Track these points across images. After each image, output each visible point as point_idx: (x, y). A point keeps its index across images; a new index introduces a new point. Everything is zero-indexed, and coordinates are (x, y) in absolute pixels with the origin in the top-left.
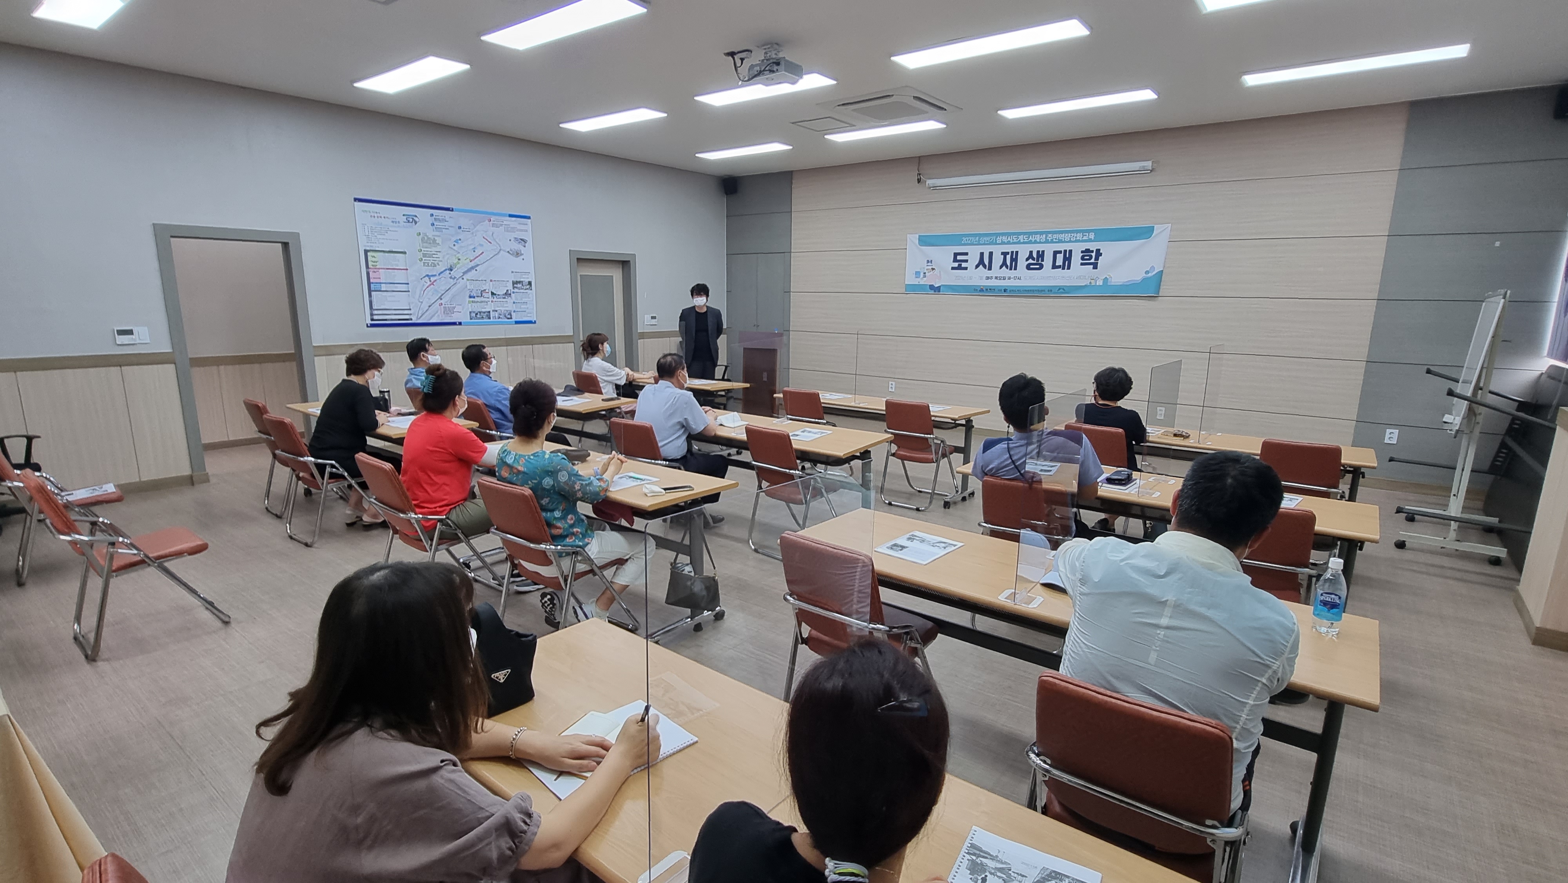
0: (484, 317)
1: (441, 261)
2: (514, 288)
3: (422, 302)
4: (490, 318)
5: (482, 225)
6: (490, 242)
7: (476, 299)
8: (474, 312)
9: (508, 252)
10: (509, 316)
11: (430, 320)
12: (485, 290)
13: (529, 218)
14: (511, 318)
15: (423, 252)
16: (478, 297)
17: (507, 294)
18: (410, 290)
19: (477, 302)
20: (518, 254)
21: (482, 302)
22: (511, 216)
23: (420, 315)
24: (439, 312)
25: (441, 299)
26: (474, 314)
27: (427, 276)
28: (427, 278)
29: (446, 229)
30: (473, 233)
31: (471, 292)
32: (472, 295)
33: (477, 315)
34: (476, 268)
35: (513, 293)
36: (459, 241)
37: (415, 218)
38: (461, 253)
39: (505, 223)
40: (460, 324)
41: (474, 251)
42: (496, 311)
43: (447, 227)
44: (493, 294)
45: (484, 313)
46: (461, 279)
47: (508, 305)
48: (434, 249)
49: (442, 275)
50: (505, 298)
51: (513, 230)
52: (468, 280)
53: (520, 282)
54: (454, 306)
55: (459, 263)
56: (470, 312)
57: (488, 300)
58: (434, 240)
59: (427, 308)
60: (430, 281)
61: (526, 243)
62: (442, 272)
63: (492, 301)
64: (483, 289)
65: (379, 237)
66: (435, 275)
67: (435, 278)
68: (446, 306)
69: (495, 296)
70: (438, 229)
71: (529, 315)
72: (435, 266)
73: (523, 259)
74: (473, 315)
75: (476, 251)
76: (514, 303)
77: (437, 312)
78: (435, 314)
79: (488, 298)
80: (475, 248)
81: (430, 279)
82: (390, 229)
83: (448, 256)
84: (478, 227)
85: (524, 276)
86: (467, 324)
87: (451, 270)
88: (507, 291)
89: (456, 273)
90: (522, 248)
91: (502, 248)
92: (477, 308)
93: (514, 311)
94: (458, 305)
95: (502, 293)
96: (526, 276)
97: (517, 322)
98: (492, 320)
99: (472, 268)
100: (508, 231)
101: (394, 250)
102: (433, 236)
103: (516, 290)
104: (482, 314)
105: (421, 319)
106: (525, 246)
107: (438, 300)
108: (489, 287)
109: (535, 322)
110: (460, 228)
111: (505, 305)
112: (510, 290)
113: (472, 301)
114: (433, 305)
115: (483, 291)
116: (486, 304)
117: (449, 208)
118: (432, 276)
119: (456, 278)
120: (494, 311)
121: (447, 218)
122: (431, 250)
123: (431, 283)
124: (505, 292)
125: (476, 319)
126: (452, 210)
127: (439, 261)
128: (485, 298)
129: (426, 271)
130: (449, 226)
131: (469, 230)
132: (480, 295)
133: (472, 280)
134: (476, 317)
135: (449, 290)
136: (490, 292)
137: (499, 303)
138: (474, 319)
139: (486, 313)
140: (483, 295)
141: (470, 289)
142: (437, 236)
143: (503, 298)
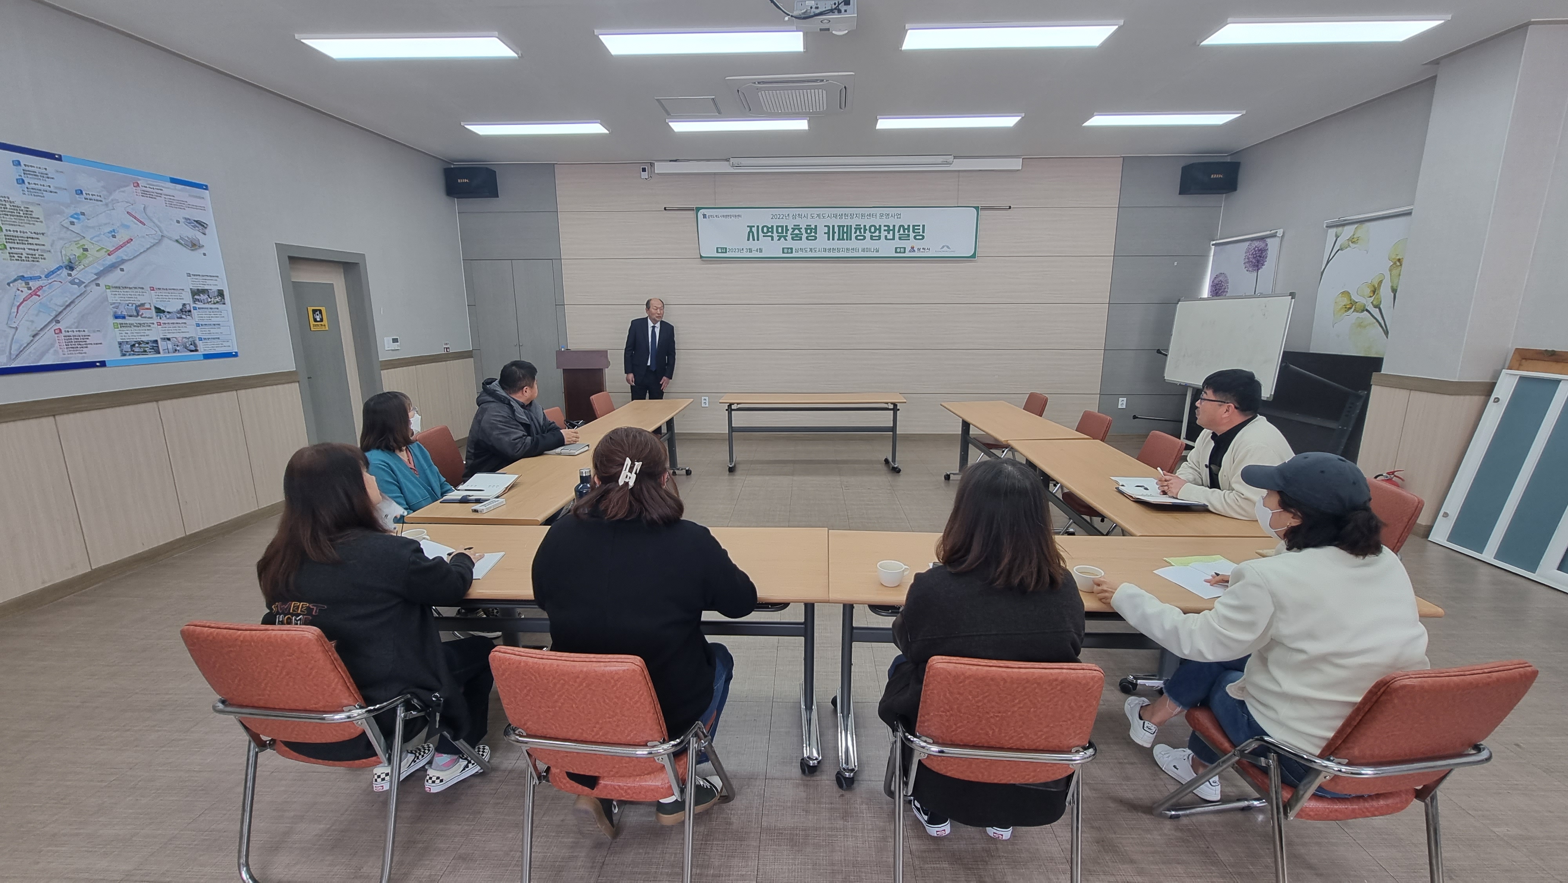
0: (146, 349)
1: (49, 251)
2: (195, 300)
4: (159, 353)
5: (123, 192)
6: (141, 222)
7: (129, 320)
8: (127, 343)
9: (177, 241)
10: (192, 347)
11: (38, 362)
12: (143, 305)
13: (206, 188)
14: (196, 350)
15: (5, 233)
16: (131, 316)
17: (185, 311)
19: (131, 325)
20: (194, 245)
21: (140, 325)
22: (174, 181)
23: (14, 352)
24: (57, 345)
25: (58, 322)
26: (129, 347)
27: (22, 278)
28: (20, 284)
29: (51, 192)
30: (107, 205)
31: (117, 307)
32: (119, 313)
33: (134, 347)
34: (122, 267)
35: (195, 308)
36: (81, 217)
38: (88, 238)
39: (165, 191)
40: (103, 364)
41: (114, 236)
42: (169, 339)
43: (52, 189)
44: (159, 311)
45: (147, 343)
46: (93, 286)
47: (188, 329)
48: (28, 228)
49: (53, 278)
50: (181, 318)
51: (181, 205)
52: (108, 287)
53: (204, 291)
54: (86, 333)
55: (86, 257)
56: (120, 344)
57: (150, 321)
58: (28, 213)
59: (32, 337)
60: (30, 289)
61: (206, 228)
62: (53, 272)
63: (159, 324)
64: (139, 303)
66: (40, 277)
67: (40, 283)
68: (70, 334)
69: (162, 315)
70: (35, 192)
71: (225, 344)
72: (36, 260)
73: (205, 254)
74: (127, 347)
75: (117, 235)
76: (198, 325)
77: (52, 345)
78: (49, 349)
79: (151, 318)
80: (113, 231)
81: (27, 284)
83: (60, 243)
84: (116, 195)
85: (208, 282)
86: (117, 364)
87: (72, 269)
88: (184, 305)
89: (83, 273)
90: (199, 236)
91: (165, 233)
92: (132, 335)
93: (200, 339)
94: (94, 332)
95: (175, 310)
96: (215, 283)
97: (207, 357)
98: (161, 355)
99: (113, 267)
100: (171, 205)
102: (22, 202)
103: (199, 305)
104: (142, 345)
105: (19, 358)
106: (205, 234)
107: (49, 323)
108: (150, 299)
109: (236, 355)
110: (79, 192)
111: (183, 330)
112: (189, 304)
113: (120, 324)
114: (42, 333)
115: (139, 306)
116: (149, 328)
117: (54, 155)
118: (31, 278)
119: (84, 283)
120: (164, 339)
121: (51, 172)
122: (22, 229)
123: (30, 292)
124: (181, 307)
125: (134, 354)
126: (60, 159)
127: (43, 251)
128: (145, 317)
129: (15, 269)
130: (56, 188)
131: (99, 198)
132: (135, 314)
133: (116, 287)
134: (133, 351)
135: (73, 305)
136: (153, 308)
137: (171, 325)
138: (130, 355)
139: (150, 344)
140: (140, 314)
141: (114, 303)
142: (32, 204)
143: (178, 318)
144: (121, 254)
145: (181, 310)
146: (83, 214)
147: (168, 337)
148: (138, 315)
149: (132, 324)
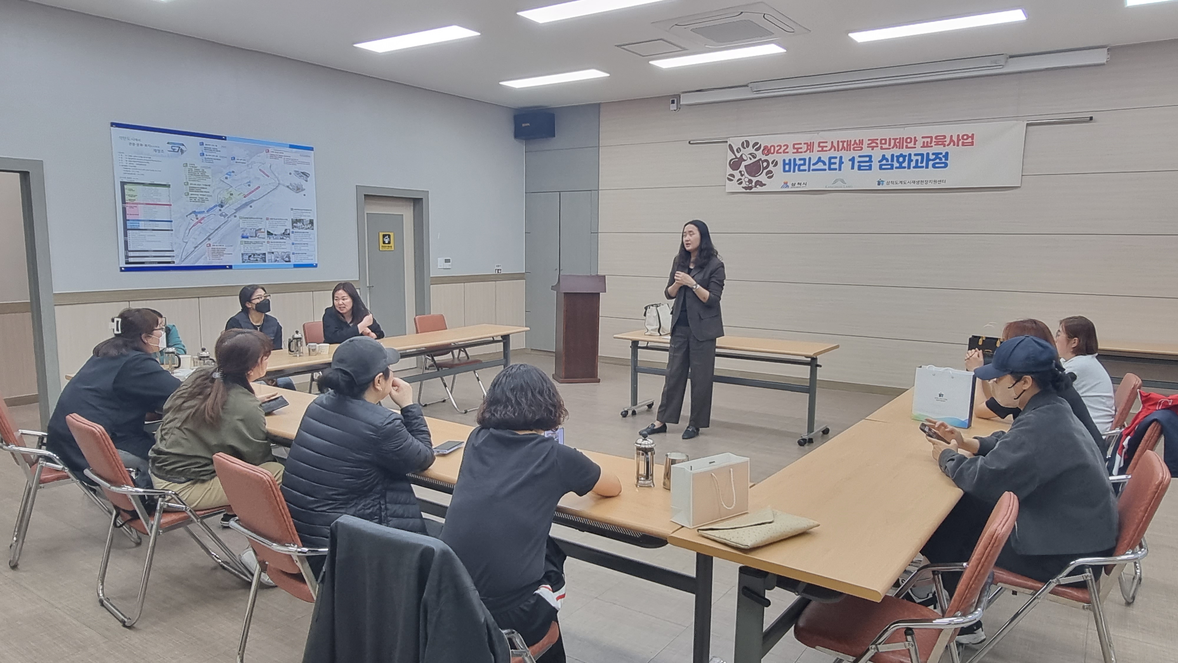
0: (258, 259)
1: (211, 196)
2: (293, 227)
3: (187, 243)
4: (265, 261)
5: (259, 156)
6: (267, 175)
7: (250, 240)
8: (247, 254)
10: (288, 259)
11: (196, 263)
12: (260, 229)
13: (312, 150)
14: (289, 261)
15: (189, 185)
16: (252, 237)
17: (286, 234)
18: (173, 229)
20: (299, 189)
21: (257, 242)
22: (292, 147)
23: (184, 257)
24: (207, 254)
25: (209, 239)
26: (247, 256)
27: (194, 212)
29: (218, 159)
30: (248, 165)
31: (244, 231)
32: (245, 235)
33: (250, 257)
34: (251, 205)
35: (293, 232)
36: (232, 174)
37: (181, 147)
38: (234, 187)
39: (285, 154)
40: (231, 267)
41: (249, 186)
42: (273, 253)
44: (269, 233)
45: (259, 255)
46: (233, 217)
47: (286, 247)
48: (202, 182)
49: (210, 213)
50: (283, 239)
52: (241, 218)
53: (300, 221)
54: (224, 247)
55: (231, 199)
56: (243, 254)
58: (203, 172)
59: (193, 249)
60: (197, 219)
61: (307, 177)
62: (211, 209)
63: (268, 242)
64: (258, 228)
65: (138, 167)
66: (204, 212)
67: (203, 215)
68: (215, 247)
69: (271, 236)
70: (209, 160)
71: (310, 258)
72: (203, 201)
73: (304, 195)
75: (251, 184)
76: (293, 243)
77: (204, 254)
78: (202, 256)
79: (264, 238)
80: (250, 182)
81: (196, 216)
82: (153, 158)
83: (218, 191)
84: (254, 159)
85: (305, 214)
86: (239, 268)
87: (222, 206)
88: (286, 230)
89: (228, 209)
90: (303, 182)
91: (281, 182)
92: (251, 249)
93: (293, 254)
94: (229, 246)
95: (280, 233)
96: (308, 215)
97: (296, 266)
99: (246, 205)
100: (286, 163)
101: (155, 183)
102: (201, 167)
103: (295, 230)
104: (256, 256)
105: (185, 262)
106: (307, 181)
107: (205, 240)
108: (265, 226)
109: (316, 266)
110: (233, 159)
111: (283, 246)
112: (289, 229)
113: (245, 242)
114: (200, 246)
115: (258, 230)
116: (261, 245)
117: (222, 137)
118: (199, 213)
119: (227, 215)
120: (270, 252)
121: (219, 148)
122: (199, 183)
123: (197, 221)
124: (284, 231)
125: (249, 262)
126: (225, 139)
127: (208, 196)
128: (260, 238)
129: (192, 207)
130: (220, 157)
131: (244, 162)
132: (254, 235)
133: (245, 218)
134: (249, 259)
135: (219, 229)
136: (266, 232)
137: (276, 244)
138: (247, 262)
139: (261, 256)
140: (258, 235)
141: (243, 228)
142: (206, 167)
143: (281, 239)
144: (252, 197)
145: (284, 233)
146: (233, 172)
147: (273, 251)
148: (256, 236)
149: (251, 242)
